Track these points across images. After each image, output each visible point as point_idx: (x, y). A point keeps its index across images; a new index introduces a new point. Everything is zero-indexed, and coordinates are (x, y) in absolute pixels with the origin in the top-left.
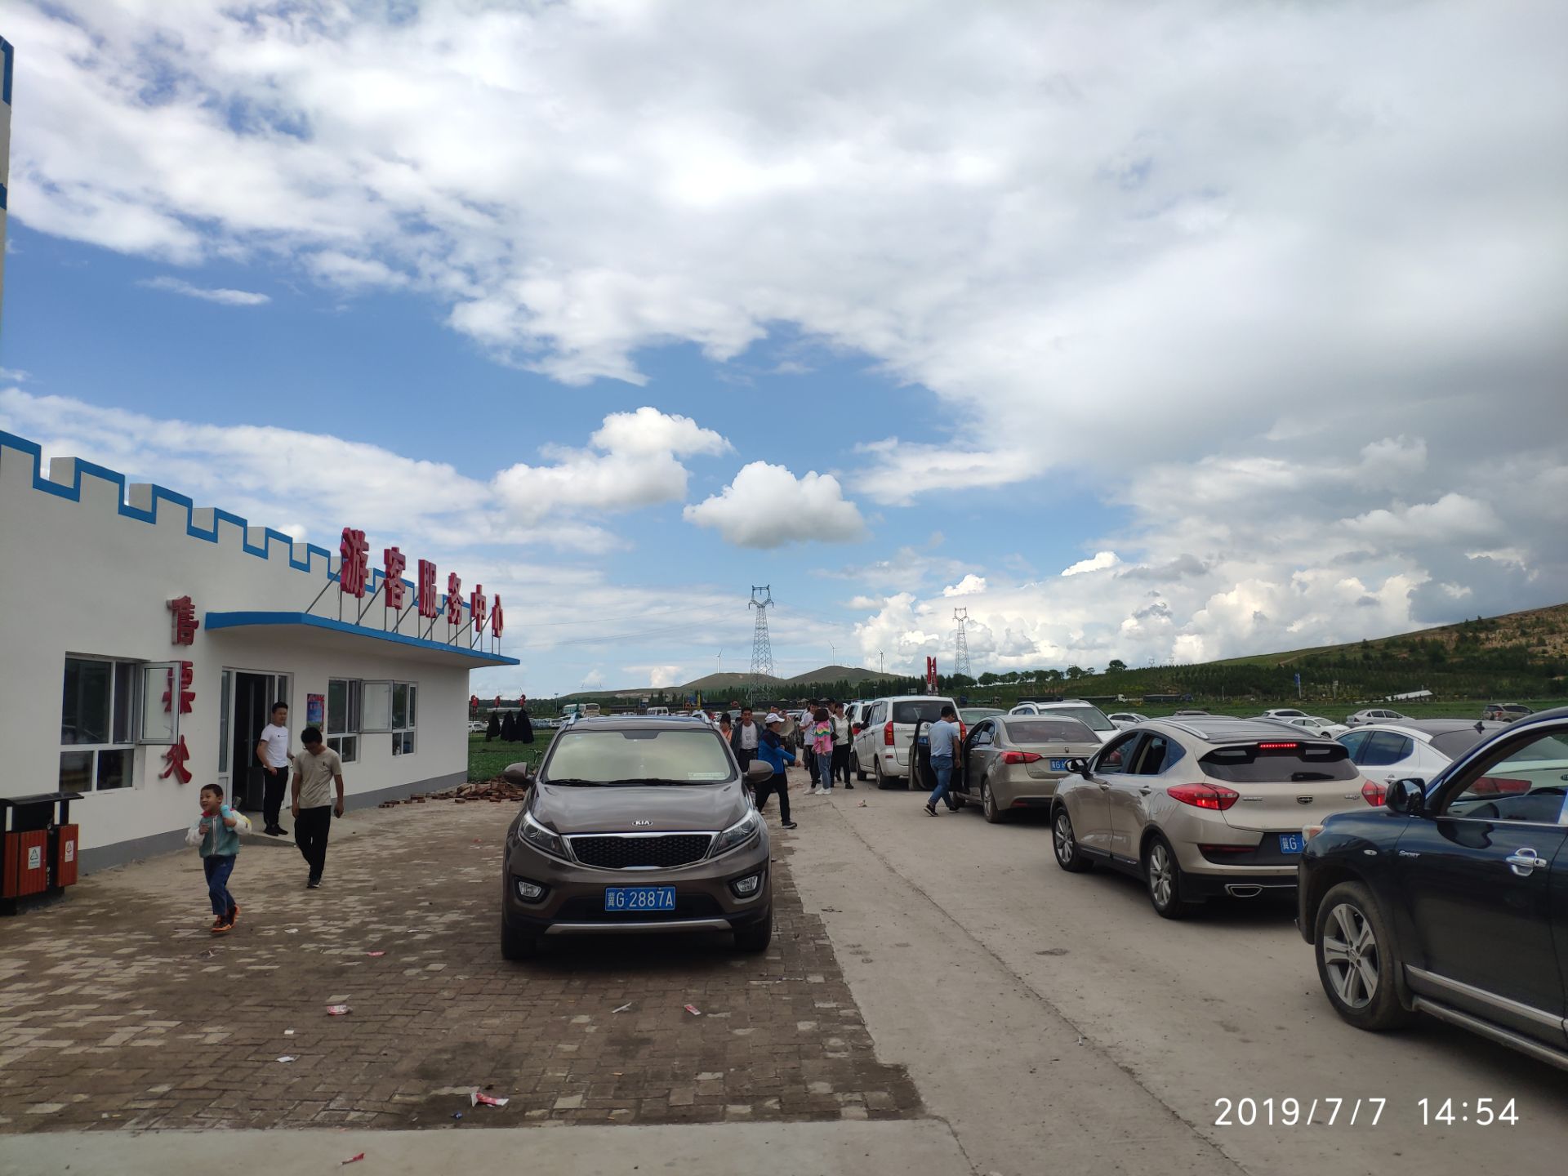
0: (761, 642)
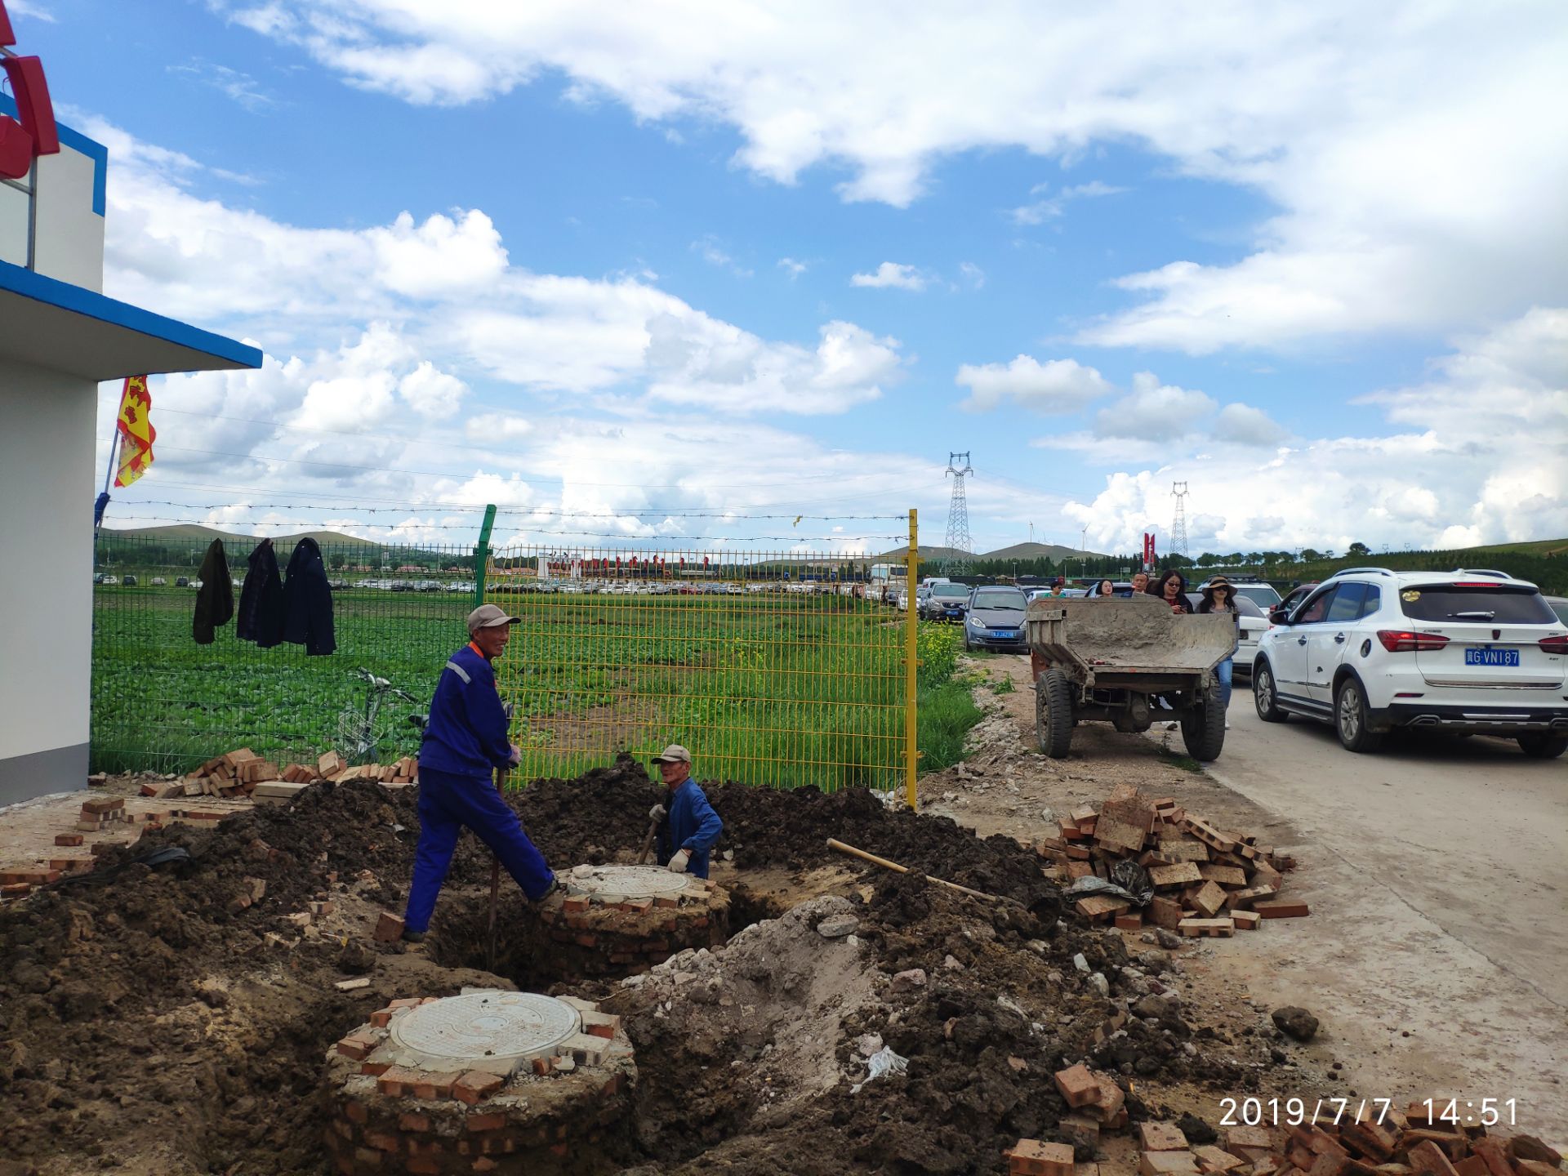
0: (958, 513)
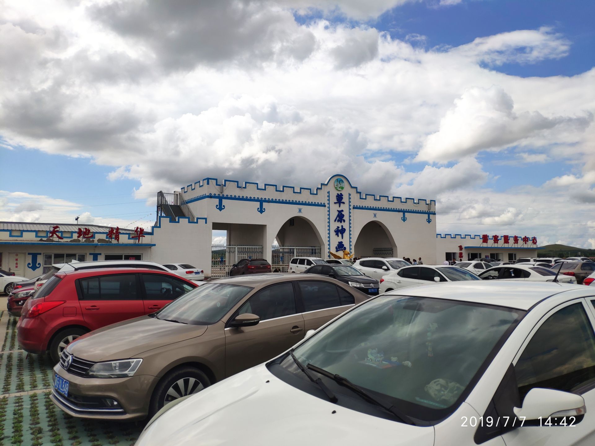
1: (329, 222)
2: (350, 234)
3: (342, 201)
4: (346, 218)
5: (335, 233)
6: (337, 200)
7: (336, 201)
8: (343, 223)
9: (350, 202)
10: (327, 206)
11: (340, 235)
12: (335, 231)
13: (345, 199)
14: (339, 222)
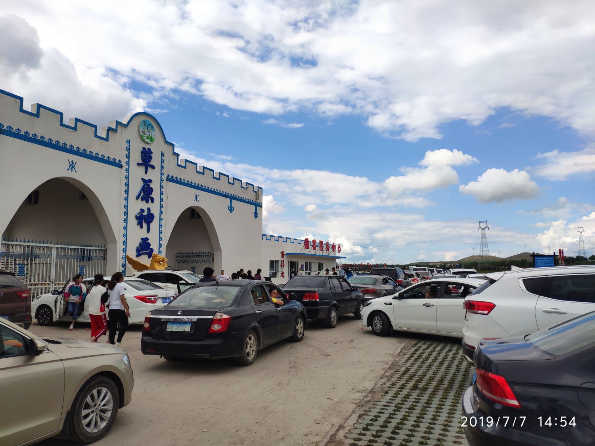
0: (484, 243)
1: (126, 199)
2: (161, 226)
3: (151, 163)
4: (155, 195)
5: (136, 222)
6: (143, 160)
7: (141, 162)
8: (150, 205)
9: (162, 168)
10: (125, 166)
11: (145, 225)
12: (137, 218)
13: (155, 161)
14: (144, 202)
